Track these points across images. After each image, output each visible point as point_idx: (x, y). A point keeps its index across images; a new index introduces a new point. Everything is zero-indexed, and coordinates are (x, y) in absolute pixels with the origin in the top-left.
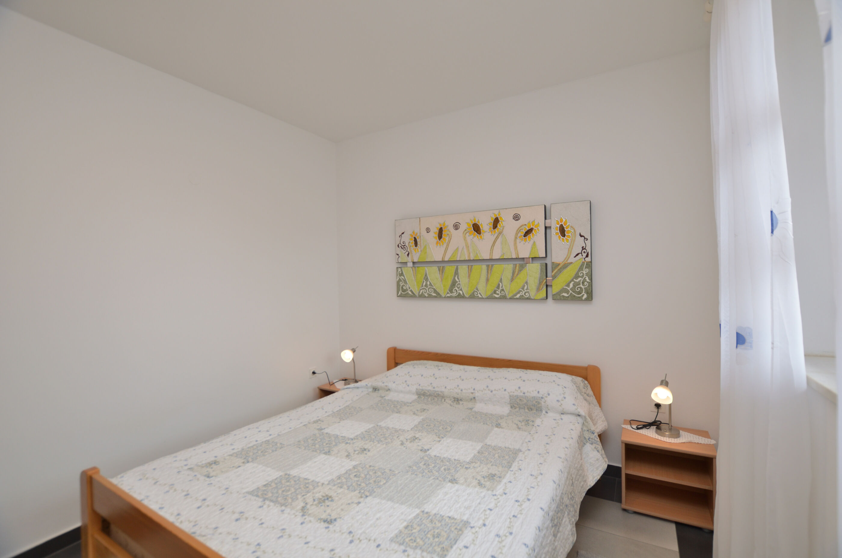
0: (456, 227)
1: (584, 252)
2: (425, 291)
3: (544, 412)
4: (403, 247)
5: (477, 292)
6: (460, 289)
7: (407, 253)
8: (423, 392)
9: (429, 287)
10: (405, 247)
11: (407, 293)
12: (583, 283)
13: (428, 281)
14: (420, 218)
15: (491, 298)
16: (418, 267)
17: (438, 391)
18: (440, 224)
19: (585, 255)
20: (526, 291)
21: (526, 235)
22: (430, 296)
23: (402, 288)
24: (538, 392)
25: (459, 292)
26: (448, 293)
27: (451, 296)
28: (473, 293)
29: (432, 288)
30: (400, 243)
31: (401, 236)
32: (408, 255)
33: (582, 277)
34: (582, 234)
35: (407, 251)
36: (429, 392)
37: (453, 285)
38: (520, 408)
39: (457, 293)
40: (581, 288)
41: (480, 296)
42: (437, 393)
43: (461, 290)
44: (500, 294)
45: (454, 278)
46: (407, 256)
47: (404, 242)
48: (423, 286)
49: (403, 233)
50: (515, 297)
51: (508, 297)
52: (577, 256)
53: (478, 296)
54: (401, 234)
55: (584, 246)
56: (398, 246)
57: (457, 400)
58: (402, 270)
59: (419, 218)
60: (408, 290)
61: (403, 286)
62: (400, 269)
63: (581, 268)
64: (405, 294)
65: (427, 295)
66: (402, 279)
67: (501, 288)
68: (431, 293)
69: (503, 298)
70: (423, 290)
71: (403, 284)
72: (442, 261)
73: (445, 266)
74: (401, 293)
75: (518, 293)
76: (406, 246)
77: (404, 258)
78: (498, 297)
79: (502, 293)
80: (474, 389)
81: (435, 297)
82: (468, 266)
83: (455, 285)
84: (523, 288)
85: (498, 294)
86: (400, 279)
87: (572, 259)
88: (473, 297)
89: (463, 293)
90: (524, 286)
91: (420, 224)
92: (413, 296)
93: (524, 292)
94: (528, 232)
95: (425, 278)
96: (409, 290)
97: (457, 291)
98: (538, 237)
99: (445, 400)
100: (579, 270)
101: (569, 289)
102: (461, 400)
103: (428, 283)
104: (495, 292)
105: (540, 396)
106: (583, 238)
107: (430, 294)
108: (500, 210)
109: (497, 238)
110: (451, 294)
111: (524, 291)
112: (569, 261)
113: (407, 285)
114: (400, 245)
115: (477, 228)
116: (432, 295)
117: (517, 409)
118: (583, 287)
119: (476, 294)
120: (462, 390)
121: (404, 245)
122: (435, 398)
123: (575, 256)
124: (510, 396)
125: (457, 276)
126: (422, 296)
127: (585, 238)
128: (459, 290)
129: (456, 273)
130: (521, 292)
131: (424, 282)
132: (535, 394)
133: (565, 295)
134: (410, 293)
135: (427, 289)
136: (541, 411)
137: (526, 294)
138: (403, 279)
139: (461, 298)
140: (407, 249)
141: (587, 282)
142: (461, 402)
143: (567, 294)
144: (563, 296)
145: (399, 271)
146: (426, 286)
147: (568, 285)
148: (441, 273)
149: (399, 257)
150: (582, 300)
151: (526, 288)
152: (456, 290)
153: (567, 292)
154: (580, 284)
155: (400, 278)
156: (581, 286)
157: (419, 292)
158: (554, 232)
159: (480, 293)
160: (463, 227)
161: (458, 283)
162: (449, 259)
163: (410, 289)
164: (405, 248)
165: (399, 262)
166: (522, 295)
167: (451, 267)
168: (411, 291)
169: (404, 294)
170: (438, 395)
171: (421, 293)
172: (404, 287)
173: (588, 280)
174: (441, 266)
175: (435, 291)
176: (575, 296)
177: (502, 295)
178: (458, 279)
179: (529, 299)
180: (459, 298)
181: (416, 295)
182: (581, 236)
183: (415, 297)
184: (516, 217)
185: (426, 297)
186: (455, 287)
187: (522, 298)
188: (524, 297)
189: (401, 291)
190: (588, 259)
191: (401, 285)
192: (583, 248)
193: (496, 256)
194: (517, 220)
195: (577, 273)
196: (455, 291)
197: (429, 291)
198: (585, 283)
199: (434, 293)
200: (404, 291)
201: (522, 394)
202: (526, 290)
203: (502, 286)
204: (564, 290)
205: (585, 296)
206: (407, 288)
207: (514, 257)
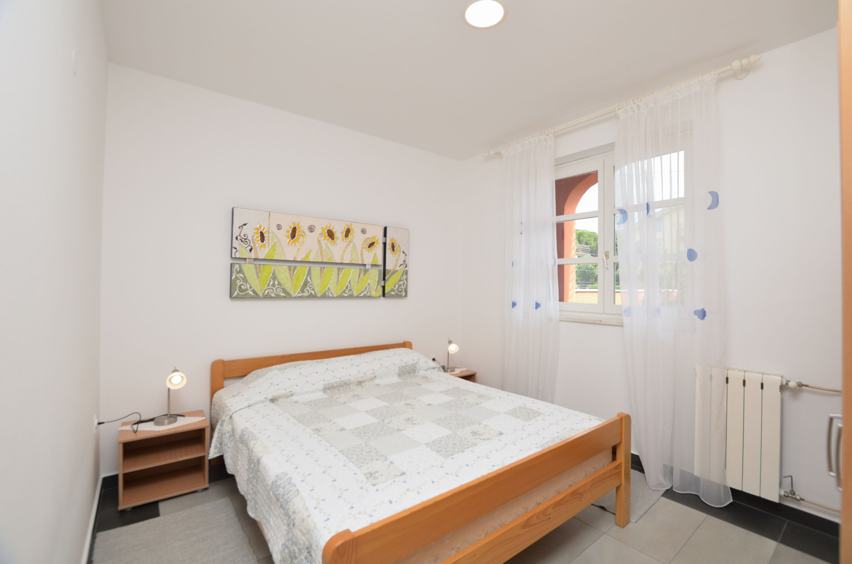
0: (311, 229)
1: (405, 264)
2: (272, 291)
3: (417, 372)
4: (243, 240)
5: (328, 291)
6: (312, 288)
7: (250, 248)
8: (331, 385)
9: (277, 286)
10: (246, 240)
11: (246, 293)
12: (403, 285)
13: (275, 281)
14: (270, 212)
15: (340, 297)
16: (263, 265)
17: (344, 381)
18: (294, 224)
19: (405, 265)
20: (368, 291)
21: (370, 246)
22: (278, 296)
23: (240, 287)
24: (413, 360)
25: (311, 292)
26: (299, 293)
27: (302, 295)
28: (325, 293)
29: (281, 288)
30: (240, 235)
31: (242, 228)
32: (251, 250)
33: (403, 281)
34: (404, 251)
35: (249, 246)
36: (336, 384)
37: (305, 285)
38: (403, 375)
39: (308, 293)
40: (402, 288)
41: (331, 295)
42: (344, 382)
43: (313, 290)
44: (348, 293)
45: (306, 278)
46: (249, 251)
47: (245, 235)
48: (269, 286)
49: (245, 225)
50: (360, 296)
51: (355, 294)
52: (401, 266)
53: (329, 296)
54: (241, 225)
55: (405, 259)
56: (237, 238)
57: (360, 383)
58: (240, 267)
59: (268, 212)
60: (248, 290)
61: (242, 285)
62: (237, 265)
63: (402, 275)
64: (244, 295)
65: (274, 296)
66: (239, 277)
67: (349, 288)
68: (280, 293)
69: (351, 297)
70: (270, 290)
71: (241, 283)
72: (294, 261)
73: (297, 266)
74: (238, 294)
75: (363, 292)
76: (249, 240)
77: (243, 252)
78: (347, 296)
79: (350, 292)
80: (373, 370)
81: (284, 298)
82: (321, 268)
83: (307, 285)
84: (366, 288)
85: (347, 293)
86: (236, 277)
87: (397, 268)
88: (324, 297)
89: (315, 293)
90: (367, 287)
91: (269, 219)
92: (256, 297)
93: (366, 292)
94: (371, 245)
95: (273, 277)
96: (250, 290)
97: (308, 291)
98: (379, 248)
99: (349, 387)
100: (401, 276)
101: (395, 289)
102: (363, 382)
103: (276, 282)
104: (344, 292)
105: (415, 362)
106: (404, 254)
107: (277, 294)
108: (352, 223)
109: (348, 245)
110: (302, 294)
111: (367, 290)
112: (396, 269)
113: (247, 284)
114: (239, 238)
115: (331, 234)
116: (280, 295)
117: (402, 376)
118: (403, 288)
119: (328, 293)
120: (365, 373)
121: (246, 238)
122: (341, 388)
123: (399, 266)
124: (399, 367)
125: (309, 276)
126: (267, 297)
127: (405, 254)
128: (310, 290)
129: (309, 273)
130: (364, 292)
131: (270, 281)
132: (412, 362)
133: (393, 293)
134: (251, 293)
135: (274, 289)
136: (415, 372)
137: (368, 293)
138: (241, 277)
139: (312, 297)
140: (250, 244)
141: (406, 284)
142: (363, 384)
143: (394, 292)
144: (392, 294)
145: (236, 267)
146: (273, 285)
147: (395, 287)
148: (292, 272)
149: (237, 251)
150: (402, 297)
151: (368, 288)
152: (307, 289)
153: (394, 291)
154: (401, 286)
155: (238, 275)
156: (402, 287)
157: (264, 293)
158: (388, 247)
159: (331, 293)
160: (318, 231)
161: (310, 283)
162: (302, 259)
163: (252, 289)
164: (246, 242)
165: (237, 256)
166: (365, 293)
167: (303, 267)
168: (254, 291)
169: (242, 295)
170: (345, 384)
171: (266, 293)
172: (242, 287)
173: (406, 283)
174: (291, 266)
175: (284, 291)
176: (398, 294)
177: (350, 294)
178: (310, 279)
179: (370, 297)
180: (310, 297)
181: (260, 296)
182: (404, 253)
183: (258, 298)
184: (364, 231)
185: (273, 298)
186: (307, 287)
187: (365, 297)
188: (367, 295)
189: (238, 291)
190: (406, 269)
191: (239, 284)
192: (404, 261)
193: (346, 261)
194: (364, 234)
195: (400, 279)
196: (307, 291)
197: (276, 291)
198: (405, 285)
199: (283, 293)
200: (241, 290)
201: (405, 364)
202: (368, 289)
203: (350, 286)
204: (393, 290)
205: (404, 294)
206: (247, 287)
207: (360, 263)
